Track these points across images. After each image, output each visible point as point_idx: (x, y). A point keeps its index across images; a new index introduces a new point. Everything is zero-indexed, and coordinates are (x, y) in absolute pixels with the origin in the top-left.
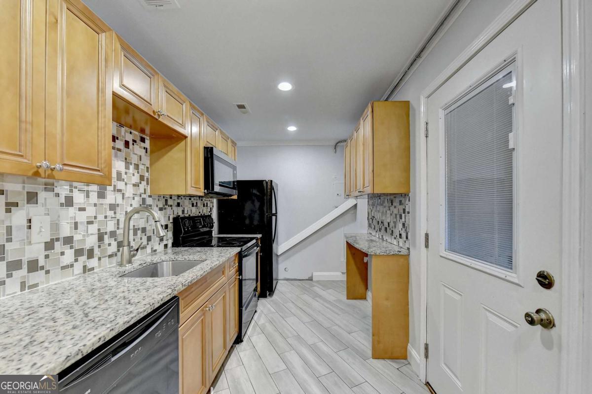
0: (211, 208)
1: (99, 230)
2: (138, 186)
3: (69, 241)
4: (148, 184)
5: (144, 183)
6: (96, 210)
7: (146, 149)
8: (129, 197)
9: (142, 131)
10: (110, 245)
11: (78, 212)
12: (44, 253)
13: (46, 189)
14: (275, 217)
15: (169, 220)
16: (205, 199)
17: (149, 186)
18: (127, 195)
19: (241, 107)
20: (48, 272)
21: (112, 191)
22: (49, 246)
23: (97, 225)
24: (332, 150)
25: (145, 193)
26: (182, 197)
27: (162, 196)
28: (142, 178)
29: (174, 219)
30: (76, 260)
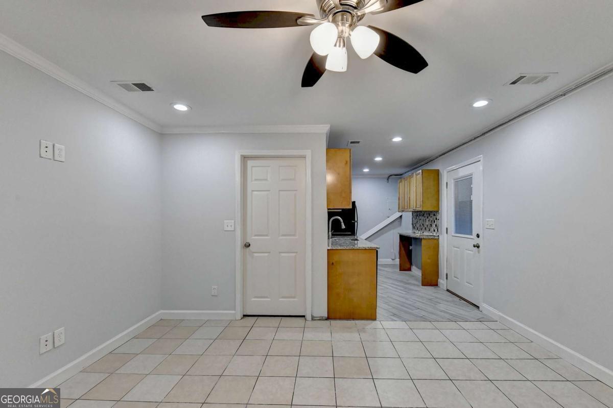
24: (386, 180)
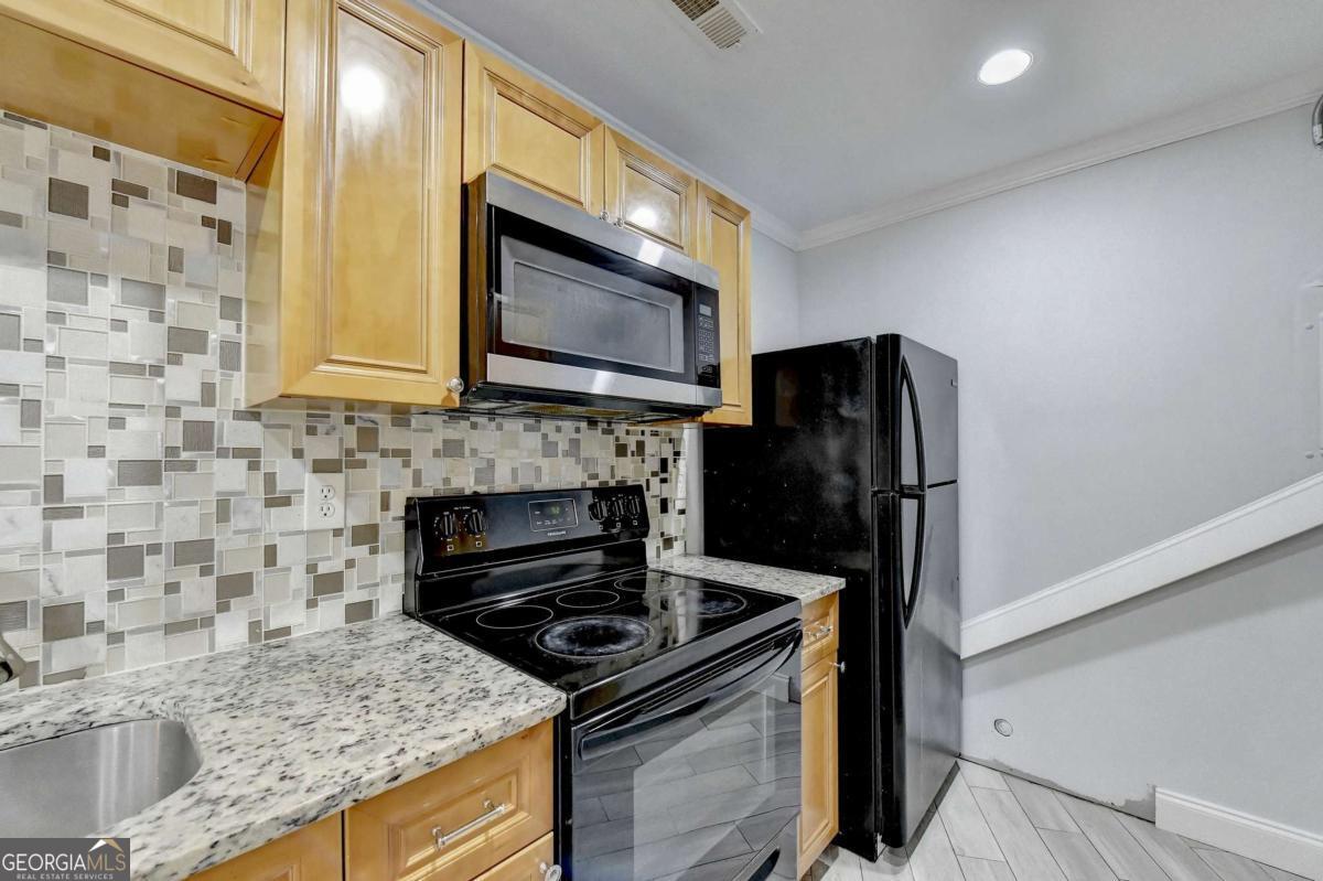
2: (157, 371)
4: (230, 364)
7: (219, 226)
8: (77, 418)
14: (915, 501)
15: (384, 507)
16: (630, 426)
17: (239, 373)
18: (58, 409)
25: (208, 402)
28: (185, 340)
29: (417, 503)
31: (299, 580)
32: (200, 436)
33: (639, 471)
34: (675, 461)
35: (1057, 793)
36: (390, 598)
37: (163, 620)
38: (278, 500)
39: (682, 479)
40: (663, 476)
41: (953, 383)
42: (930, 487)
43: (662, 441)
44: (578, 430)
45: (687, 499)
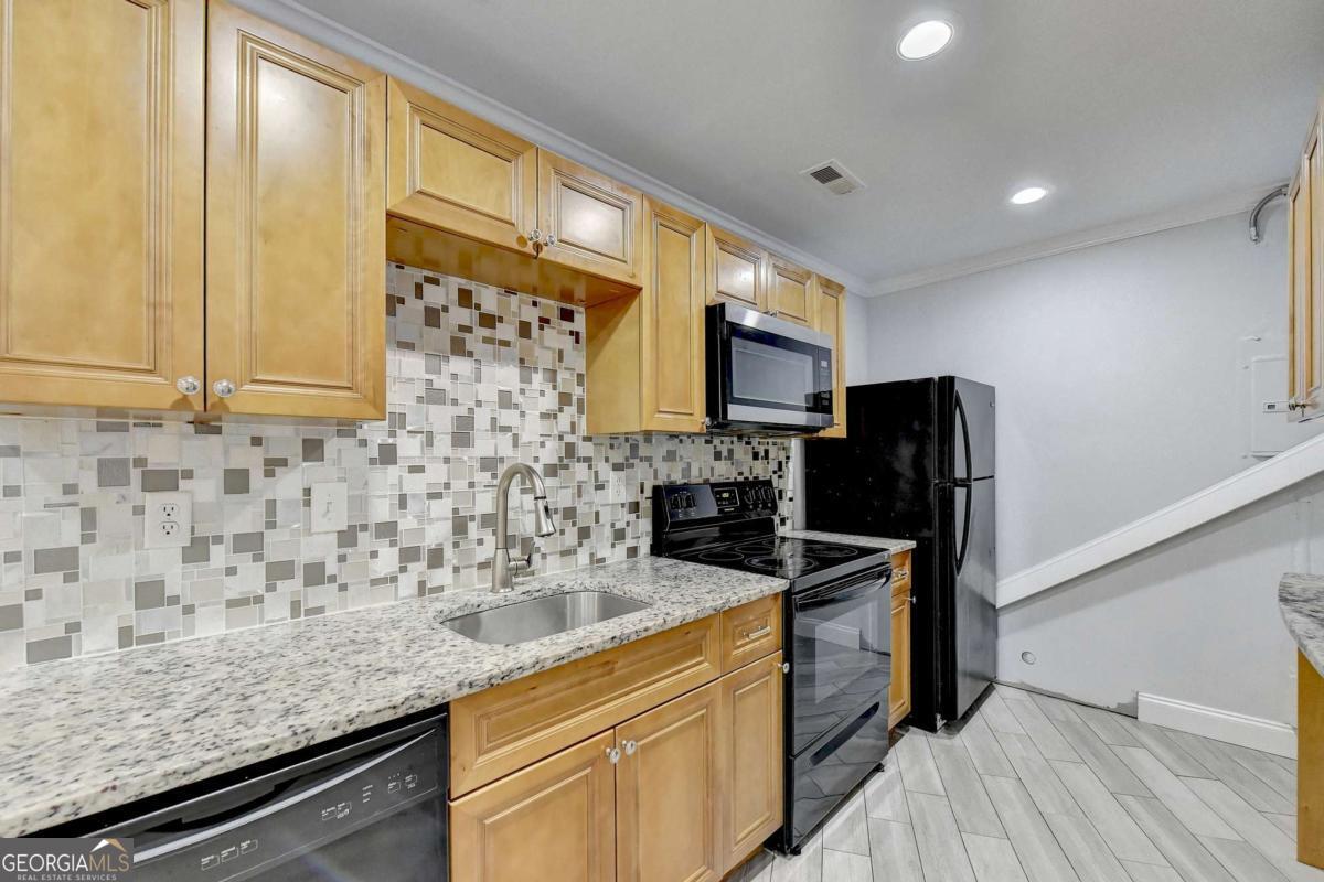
0: (780, 463)
1: (455, 511)
2: (555, 417)
3: (388, 530)
4: (580, 411)
5: (571, 410)
6: (449, 470)
7: (576, 335)
8: (530, 443)
9: (566, 296)
10: (480, 542)
11: (406, 475)
12: (336, 551)
13: (339, 433)
14: (965, 490)
15: (642, 492)
16: (757, 439)
17: (584, 416)
18: (524, 438)
19: (827, 175)
20: (343, 588)
21: (487, 431)
22: (347, 538)
23: (450, 500)
24: (1239, 231)
25: (573, 432)
26: (684, 438)
27: (622, 438)
28: (565, 399)
29: (656, 489)
30: (403, 569)
31: (608, 532)
32: (570, 450)
33: (766, 470)
34: (787, 463)
35: (1071, 704)
36: (645, 545)
37: (559, 549)
38: (600, 487)
39: (791, 476)
40: (779, 473)
41: (991, 404)
42: (975, 480)
43: (779, 449)
44: (732, 442)
45: (794, 491)
